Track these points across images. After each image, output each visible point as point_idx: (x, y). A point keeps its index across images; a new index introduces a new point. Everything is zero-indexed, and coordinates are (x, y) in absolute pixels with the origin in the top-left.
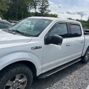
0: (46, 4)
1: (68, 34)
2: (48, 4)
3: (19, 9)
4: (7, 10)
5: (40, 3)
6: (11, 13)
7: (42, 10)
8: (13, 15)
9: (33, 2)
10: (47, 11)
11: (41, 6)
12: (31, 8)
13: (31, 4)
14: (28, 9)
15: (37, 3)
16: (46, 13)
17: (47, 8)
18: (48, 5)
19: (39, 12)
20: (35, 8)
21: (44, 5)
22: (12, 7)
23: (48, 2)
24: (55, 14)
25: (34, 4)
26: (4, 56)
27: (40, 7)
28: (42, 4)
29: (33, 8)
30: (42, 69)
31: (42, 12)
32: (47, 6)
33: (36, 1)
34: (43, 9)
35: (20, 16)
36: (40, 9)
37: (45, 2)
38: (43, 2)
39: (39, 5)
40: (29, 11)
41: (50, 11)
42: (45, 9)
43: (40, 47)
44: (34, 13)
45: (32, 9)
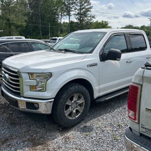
0: (87, 5)
1: (127, 49)
2: (89, 6)
3: (43, 19)
4: (24, 24)
5: (77, 5)
6: (30, 28)
7: (81, 17)
8: (34, 31)
9: (65, 5)
10: (89, 18)
11: (78, 10)
12: (61, 15)
13: (62, 9)
14: (58, 18)
15: (71, 6)
16: (88, 22)
17: (89, 13)
18: (89, 8)
19: (76, 21)
20: (69, 15)
21: (83, 8)
22: (32, 18)
23: (90, 2)
24: (103, 22)
25: (67, 9)
26: (63, 73)
27: (77, 12)
28: (80, 6)
29: (65, 15)
30: (100, 91)
31: (81, 21)
32: (88, 10)
33: (69, 4)
34: (82, 15)
35: (46, 32)
36: (78, 16)
37: (85, 3)
38: (81, 3)
39: (75, 9)
40: (59, 20)
41: (94, 17)
42: (85, 14)
43: (96, 65)
44: (67, 23)
45: (64, 17)
